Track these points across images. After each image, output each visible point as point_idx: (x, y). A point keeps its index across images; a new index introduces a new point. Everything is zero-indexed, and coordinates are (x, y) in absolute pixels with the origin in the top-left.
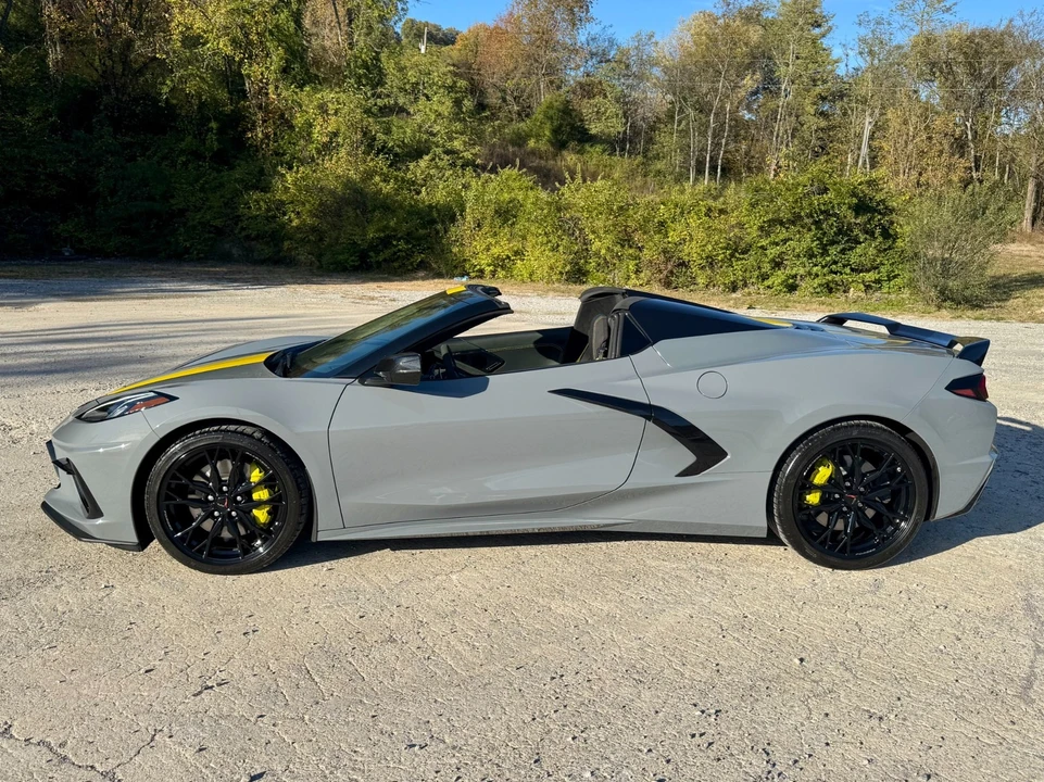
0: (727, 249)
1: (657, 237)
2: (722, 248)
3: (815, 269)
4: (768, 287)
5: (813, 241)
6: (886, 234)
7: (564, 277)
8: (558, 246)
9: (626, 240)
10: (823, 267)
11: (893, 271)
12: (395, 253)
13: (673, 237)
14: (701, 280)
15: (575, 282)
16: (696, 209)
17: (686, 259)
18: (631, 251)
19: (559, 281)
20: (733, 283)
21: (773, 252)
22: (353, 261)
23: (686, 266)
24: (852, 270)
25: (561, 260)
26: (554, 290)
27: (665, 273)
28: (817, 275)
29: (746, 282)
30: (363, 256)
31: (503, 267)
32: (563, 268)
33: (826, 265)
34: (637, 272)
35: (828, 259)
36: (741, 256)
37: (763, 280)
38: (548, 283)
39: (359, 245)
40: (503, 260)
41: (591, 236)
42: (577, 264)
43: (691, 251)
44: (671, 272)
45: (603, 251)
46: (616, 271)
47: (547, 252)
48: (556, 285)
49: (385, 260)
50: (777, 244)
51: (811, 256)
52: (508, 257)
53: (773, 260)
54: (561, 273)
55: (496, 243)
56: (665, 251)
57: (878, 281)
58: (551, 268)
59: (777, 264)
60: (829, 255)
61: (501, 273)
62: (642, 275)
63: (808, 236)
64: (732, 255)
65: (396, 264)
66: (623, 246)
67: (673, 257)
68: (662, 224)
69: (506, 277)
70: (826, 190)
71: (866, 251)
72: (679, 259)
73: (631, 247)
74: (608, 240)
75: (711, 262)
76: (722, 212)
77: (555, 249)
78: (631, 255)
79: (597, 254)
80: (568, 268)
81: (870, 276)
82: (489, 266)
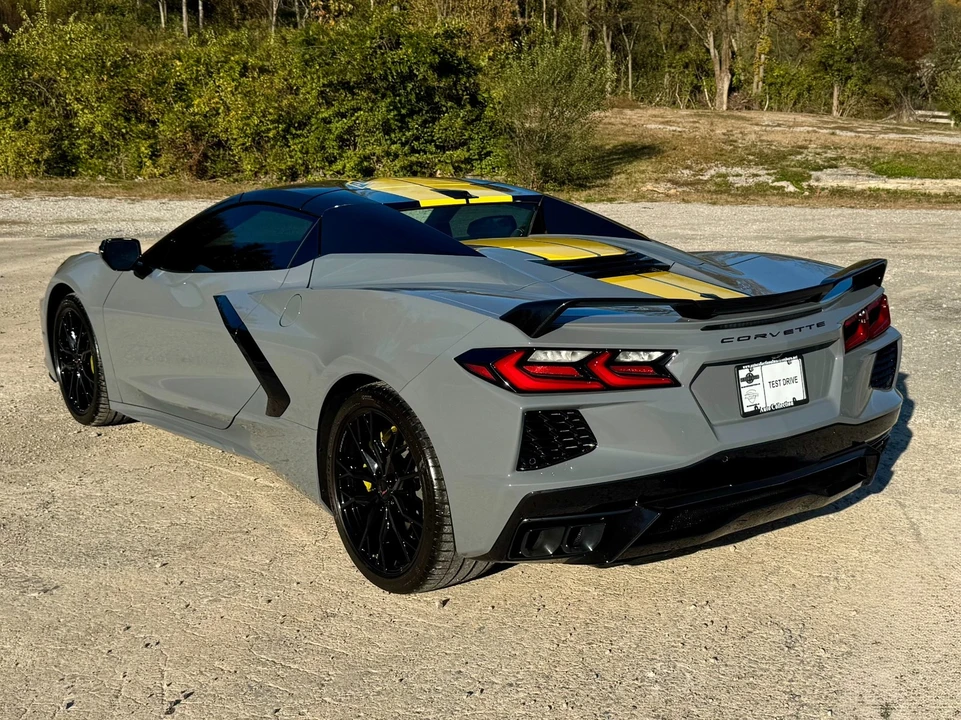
0: (277, 121)
1: (177, 107)
2: (273, 122)
3: (393, 147)
4: (338, 172)
5: (389, 111)
6: (474, 101)
7: (43, 167)
8: (26, 121)
9: (131, 110)
10: (403, 145)
11: (483, 148)
13: (199, 105)
14: (247, 166)
15: (61, 175)
16: (227, 67)
17: (223, 136)
18: (142, 127)
19: (35, 174)
20: (291, 168)
21: (338, 126)
23: (224, 147)
24: (437, 147)
25: (33, 141)
27: (196, 156)
28: (396, 156)
29: (307, 167)
32: (38, 153)
33: (406, 143)
34: (155, 155)
35: (408, 134)
36: (299, 132)
37: (331, 163)
38: (16, 177)
41: (77, 106)
42: (60, 147)
43: (230, 125)
44: (205, 156)
45: (98, 128)
47: (8, 131)
48: (31, 180)
50: (343, 116)
51: (387, 129)
53: (340, 138)
54: (37, 161)
56: (192, 127)
57: (468, 161)
58: (20, 155)
59: (346, 141)
60: (409, 130)
62: (162, 160)
63: (383, 105)
64: (287, 131)
66: (128, 120)
67: (204, 134)
68: (180, 87)
70: (397, 45)
71: (451, 121)
72: (213, 137)
73: (139, 121)
74: (106, 111)
75: (258, 141)
76: (263, 70)
77: (21, 125)
78: (142, 132)
79: (88, 130)
80: (47, 154)
81: (459, 154)
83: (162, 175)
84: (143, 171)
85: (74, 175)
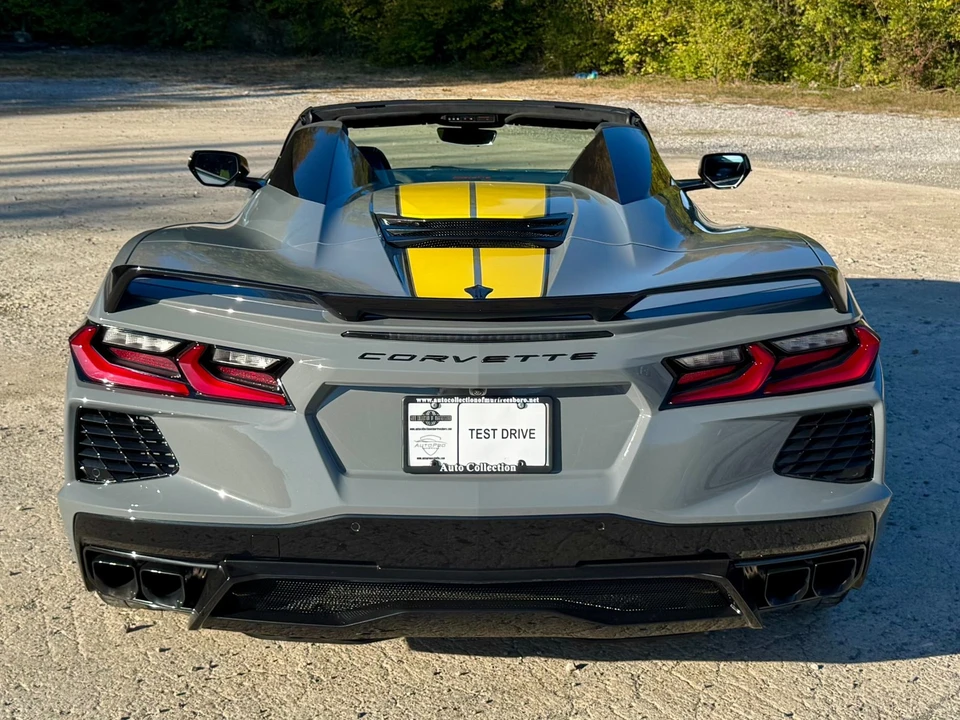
7: (751, 70)
8: (743, 18)
9: (858, 6)
12: (486, 36)
15: (769, 80)
18: (866, 25)
19: (741, 77)
22: (423, 49)
25: (745, 43)
26: (731, 93)
27: (922, 61)
30: (440, 39)
31: (655, 56)
32: (749, 55)
34: (877, 60)
38: (723, 81)
39: (432, 23)
40: (655, 44)
42: (774, 48)
44: (934, 58)
45: (819, 27)
46: (842, 59)
47: (724, 30)
48: (737, 84)
49: (471, 46)
52: (663, 39)
54: (746, 65)
55: (644, 14)
56: (923, 24)
58: (729, 56)
61: (651, 66)
62: (884, 65)
65: (487, 53)
66: (853, 17)
67: (937, 33)
69: (659, 72)
72: (948, 36)
73: (866, 18)
77: (738, 23)
78: (866, 31)
79: (810, 30)
80: (758, 55)
82: (631, 53)
83: (882, 82)
84: (862, 78)
85: (784, 79)
